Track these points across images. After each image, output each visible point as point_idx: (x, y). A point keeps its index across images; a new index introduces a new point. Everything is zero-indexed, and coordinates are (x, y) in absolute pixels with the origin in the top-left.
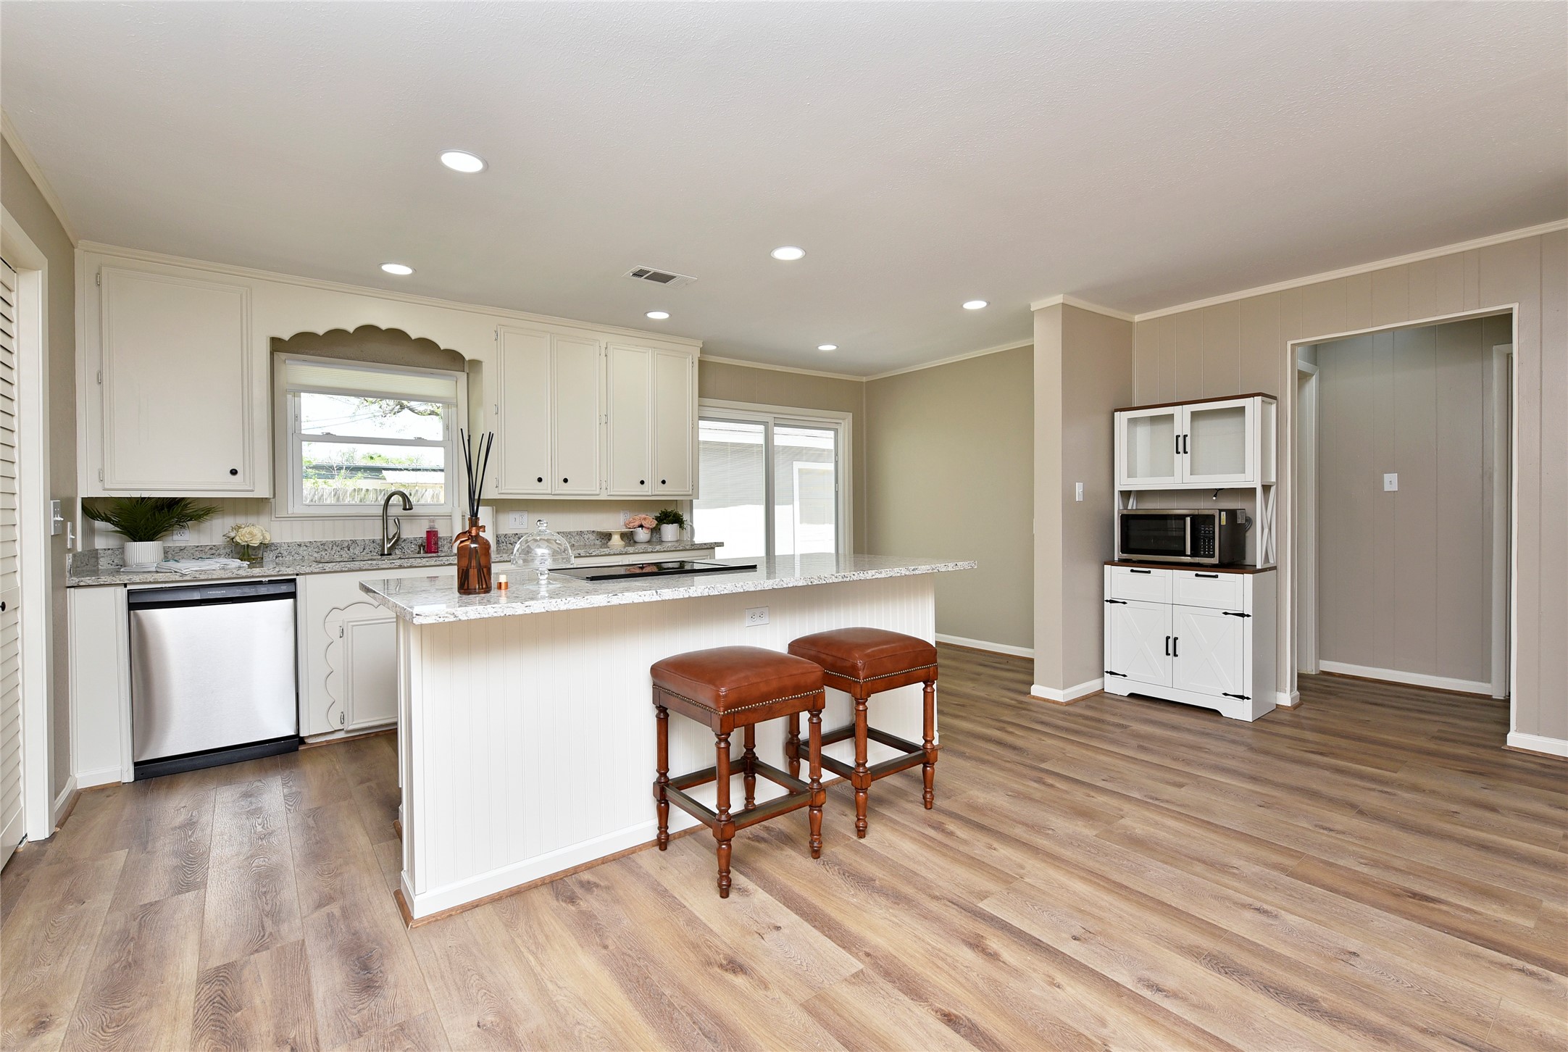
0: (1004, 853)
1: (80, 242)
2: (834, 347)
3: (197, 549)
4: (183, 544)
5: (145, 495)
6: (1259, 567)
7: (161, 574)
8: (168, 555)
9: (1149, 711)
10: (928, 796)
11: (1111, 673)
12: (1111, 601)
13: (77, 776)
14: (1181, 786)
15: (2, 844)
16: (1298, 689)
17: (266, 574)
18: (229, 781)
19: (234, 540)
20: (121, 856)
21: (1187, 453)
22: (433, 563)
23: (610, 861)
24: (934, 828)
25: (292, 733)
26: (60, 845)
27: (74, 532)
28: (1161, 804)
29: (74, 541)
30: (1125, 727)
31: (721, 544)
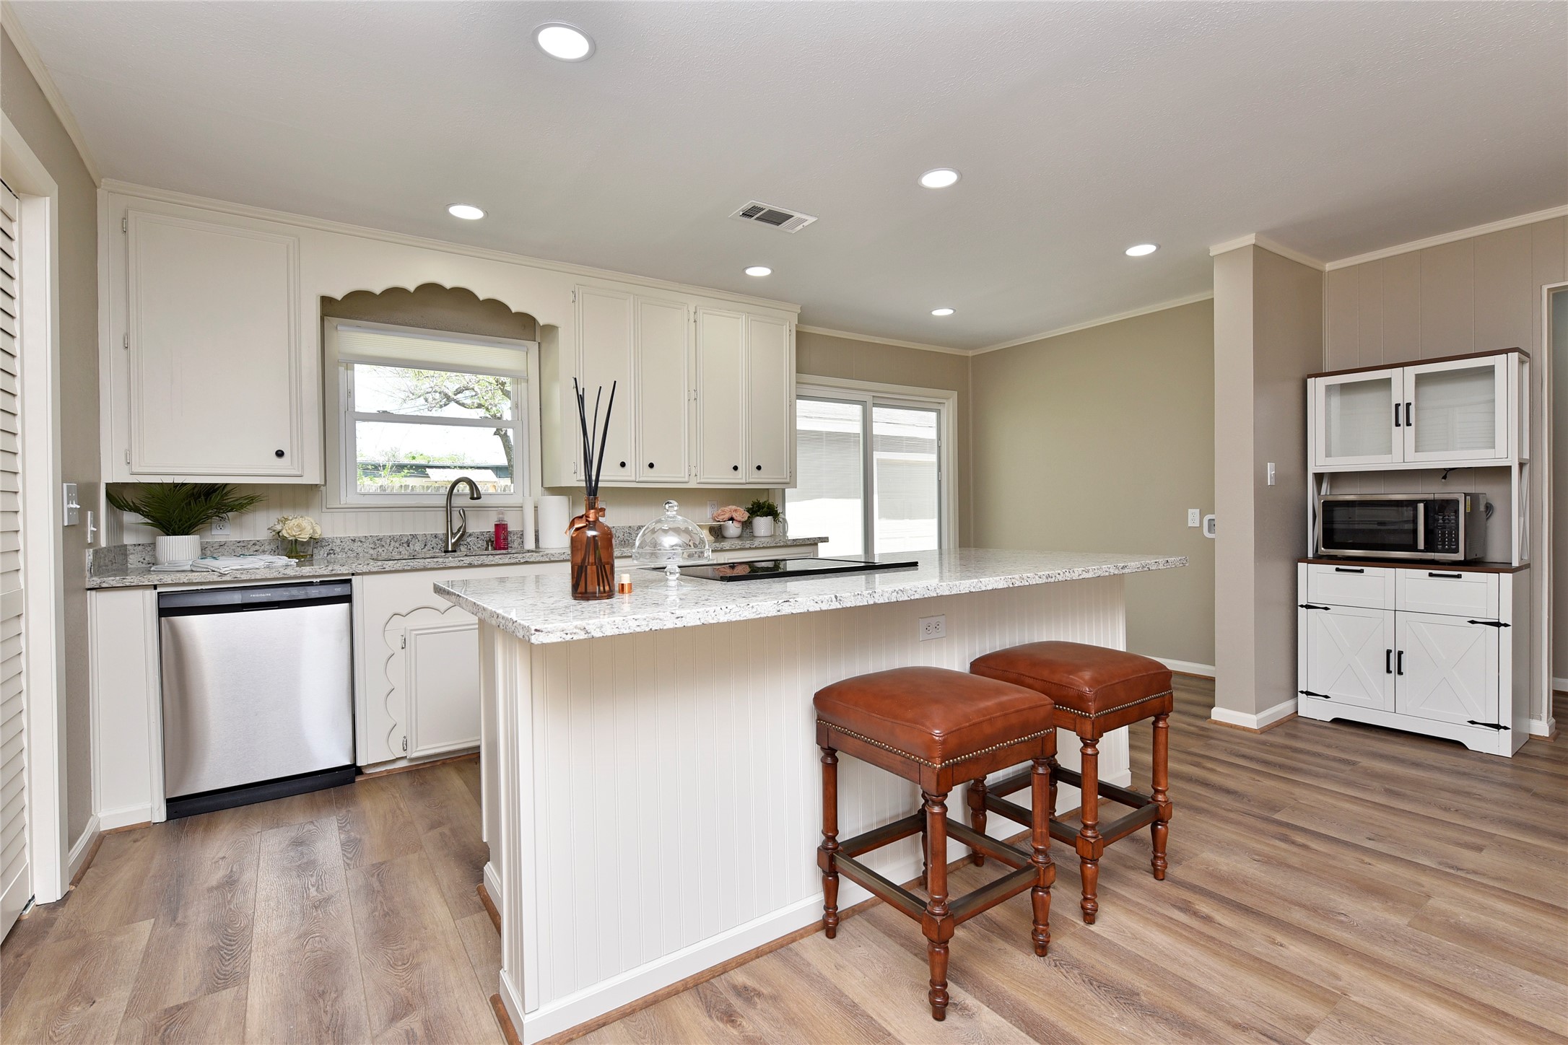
0: (1295, 952)
1: (103, 180)
2: (951, 312)
3: (238, 545)
4: (223, 539)
5: (179, 480)
6: (1515, 563)
7: (196, 574)
8: (205, 552)
9: (1368, 742)
10: (1159, 863)
11: (1308, 693)
12: (1308, 607)
13: (100, 815)
14: (1479, 849)
15: (2, 908)
16: (1553, 716)
17: (317, 574)
18: (277, 824)
19: (280, 534)
20: (145, 928)
21: (1410, 425)
22: (507, 561)
23: (766, 953)
24: (1180, 909)
25: (347, 762)
26: (72, 910)
27: (96, 523)
28: (1469, 876)
29: (96, 535)
30: (1354, 763)
31: (825, 540)
